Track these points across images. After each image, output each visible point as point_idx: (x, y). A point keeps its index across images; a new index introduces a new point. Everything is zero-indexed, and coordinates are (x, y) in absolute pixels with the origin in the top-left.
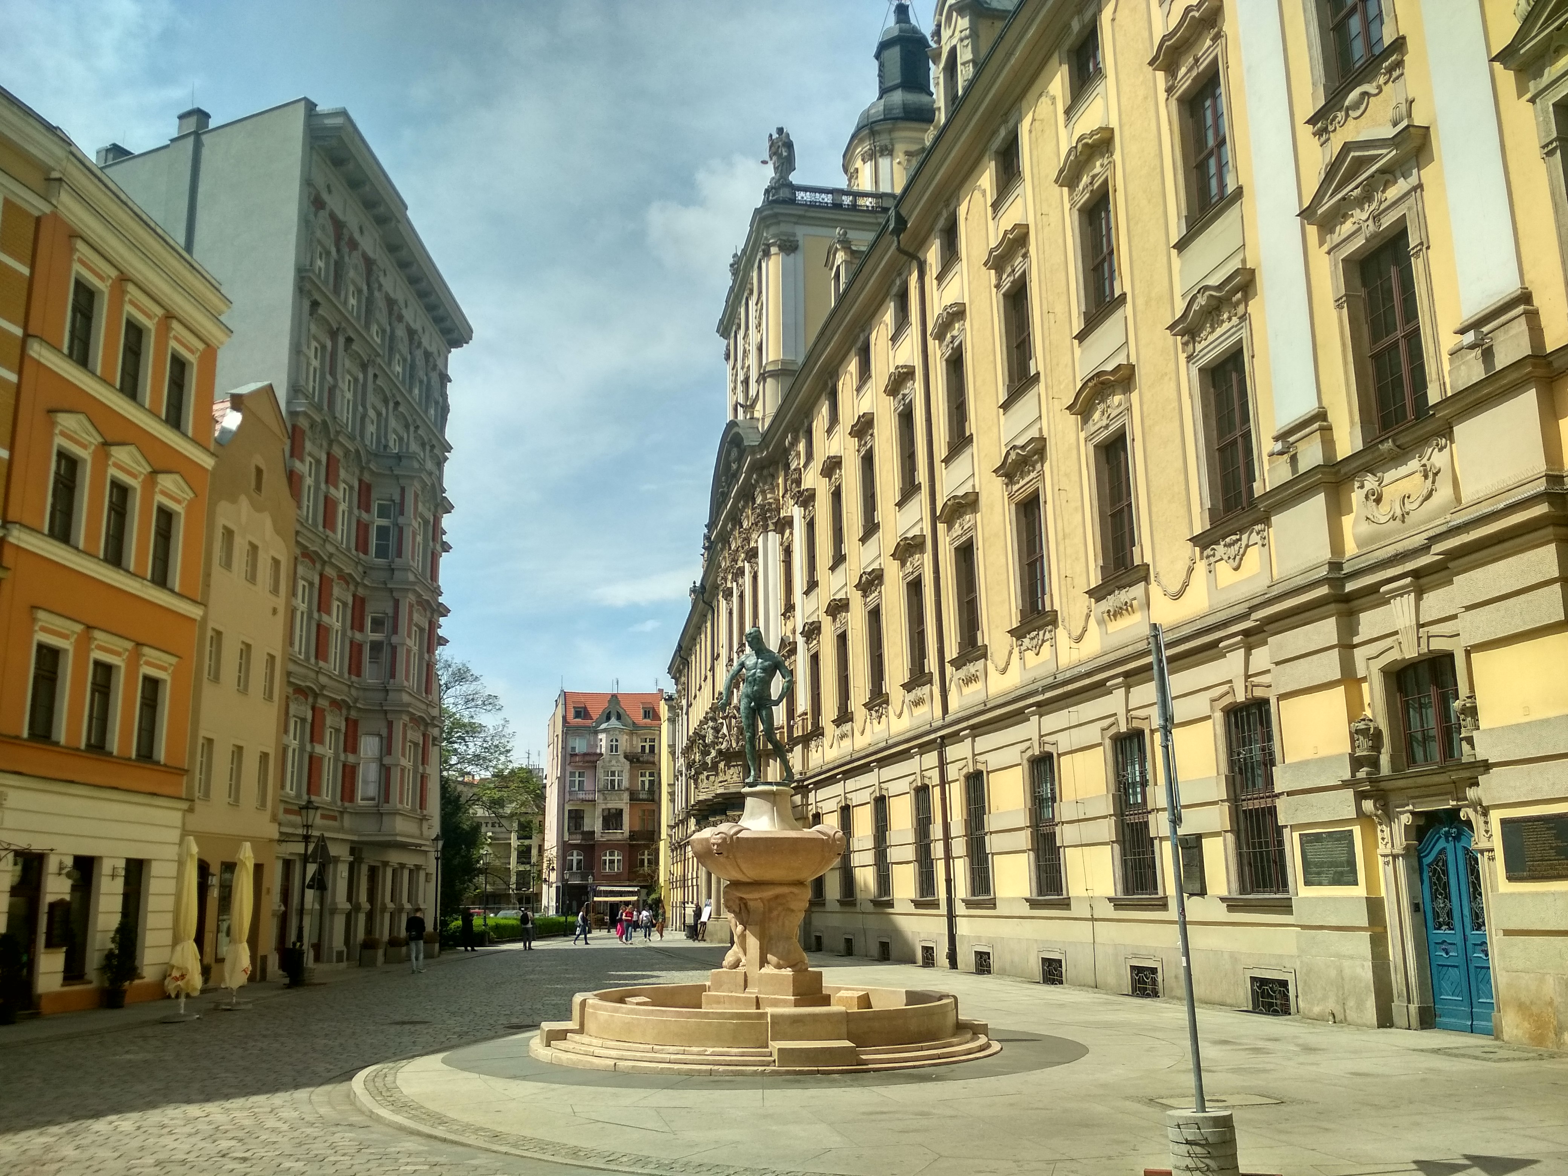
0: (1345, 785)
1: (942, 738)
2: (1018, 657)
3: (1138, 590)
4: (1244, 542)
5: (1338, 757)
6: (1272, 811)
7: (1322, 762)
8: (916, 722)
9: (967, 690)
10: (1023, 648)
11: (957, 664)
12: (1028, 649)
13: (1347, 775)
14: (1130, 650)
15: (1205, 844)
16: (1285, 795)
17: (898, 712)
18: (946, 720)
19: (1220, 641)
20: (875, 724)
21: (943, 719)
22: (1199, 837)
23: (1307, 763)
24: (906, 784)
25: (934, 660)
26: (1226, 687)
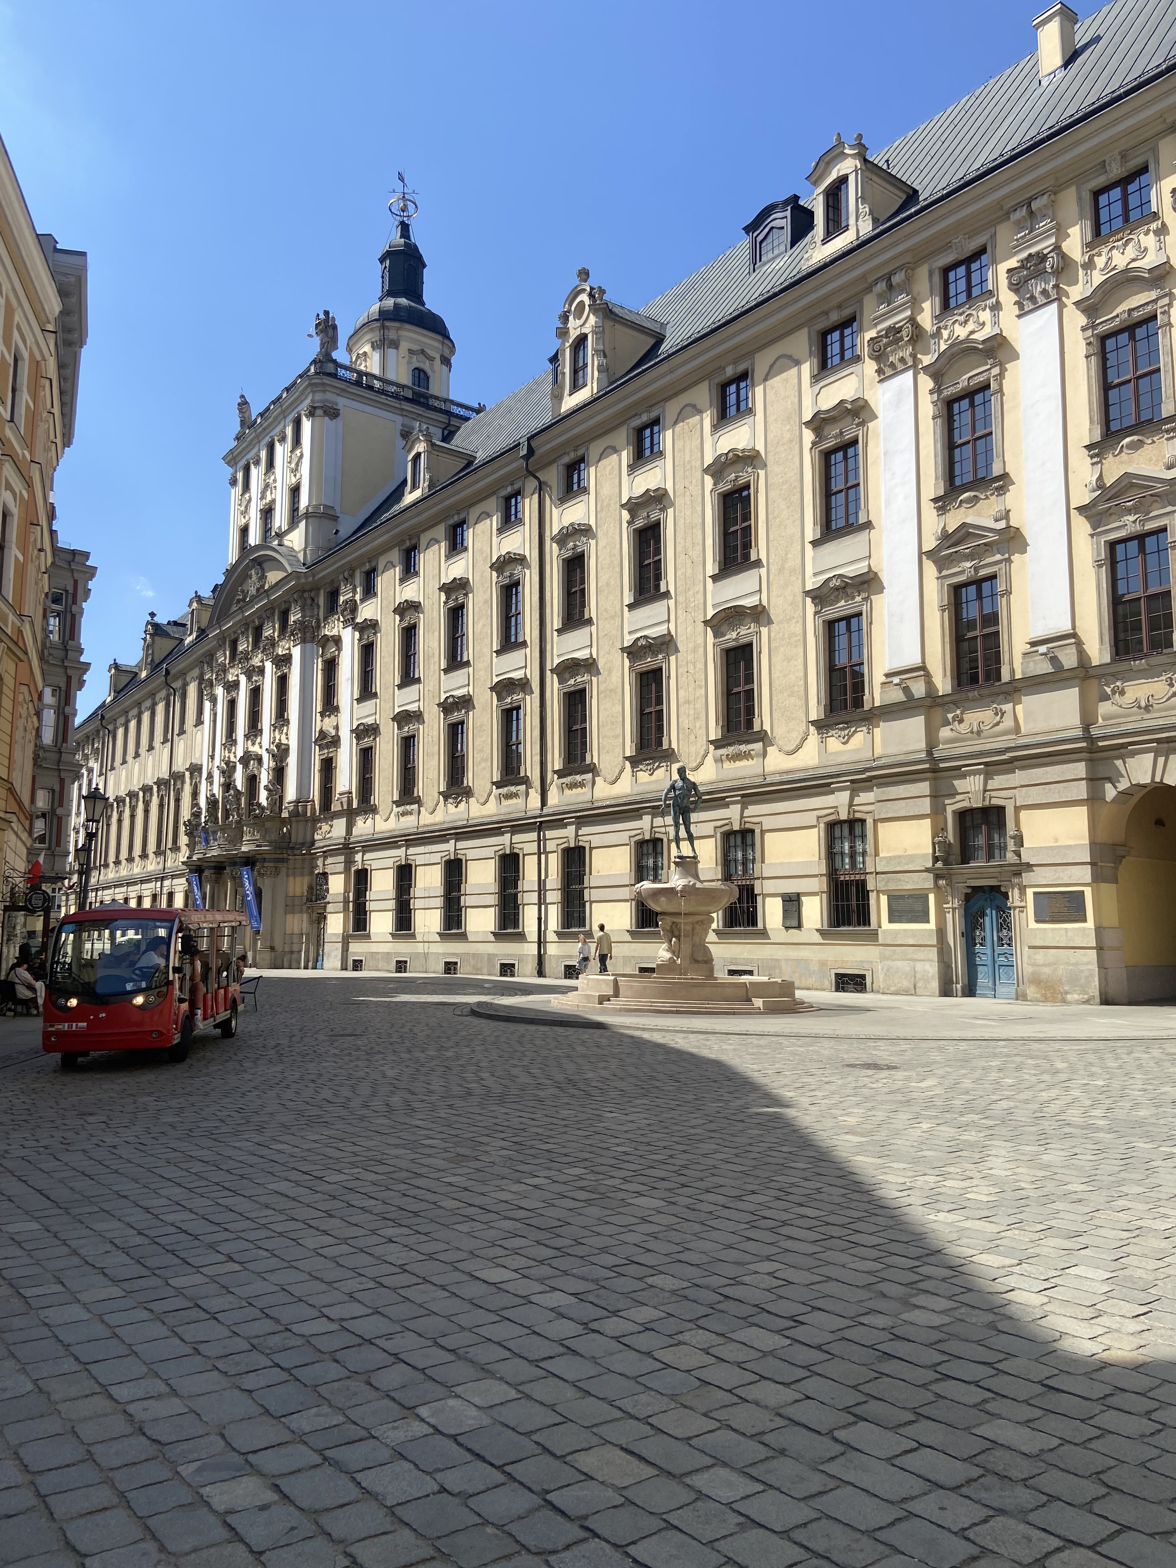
0: (927, 870)
1: (541, 823)
2: (630, 773)
3: (756, 746)
4: (853, 729)
6: (863, 883)
7: (912, 858)
8: (504, 811)
9: (568, 793)
10: (636, 769)
11: (561, 774)
12: (642, 770)
13: (929, 864)
14: (747, 781)
15: (804, 899)
16: (877, 873)
17: (482, 800)
18: (545, 811)
19: (832, 783)
20: (451, 808)
21: (542, 809)
22: (798, 895)
23: (900, 857)
24: (490, 852)
25: (530, 767)
26: (832, 810)
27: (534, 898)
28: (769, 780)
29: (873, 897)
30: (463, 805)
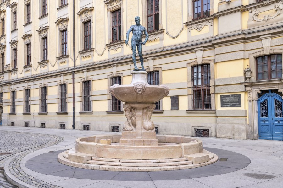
0: (241, 83)
1: (74, 72)
2: (108, 51)
3: (160, 36)
4: (204, 25)
5: (240, 77)
6: (208, 90)
7: (233, 78)
8: (61, 68)
9: (84, 60)
10: (110, 49)
11: (81, 53)
12: (112, 49)
13: (243, 81)
14: (156, 51)
15: (180, 98)
16: (215, 86)
17: (53, 65)
18: (76, 67)
19: (194, 49)
20: (42, 68)
21: (74, 67)
22: (178, 96)
23: (227, 78)
24: (56, 84)
25: (70, 51)
26: (194, 60)
27: (71, 100)
28: (165, 49)
29: (213, 96)
30: (46, 67)
